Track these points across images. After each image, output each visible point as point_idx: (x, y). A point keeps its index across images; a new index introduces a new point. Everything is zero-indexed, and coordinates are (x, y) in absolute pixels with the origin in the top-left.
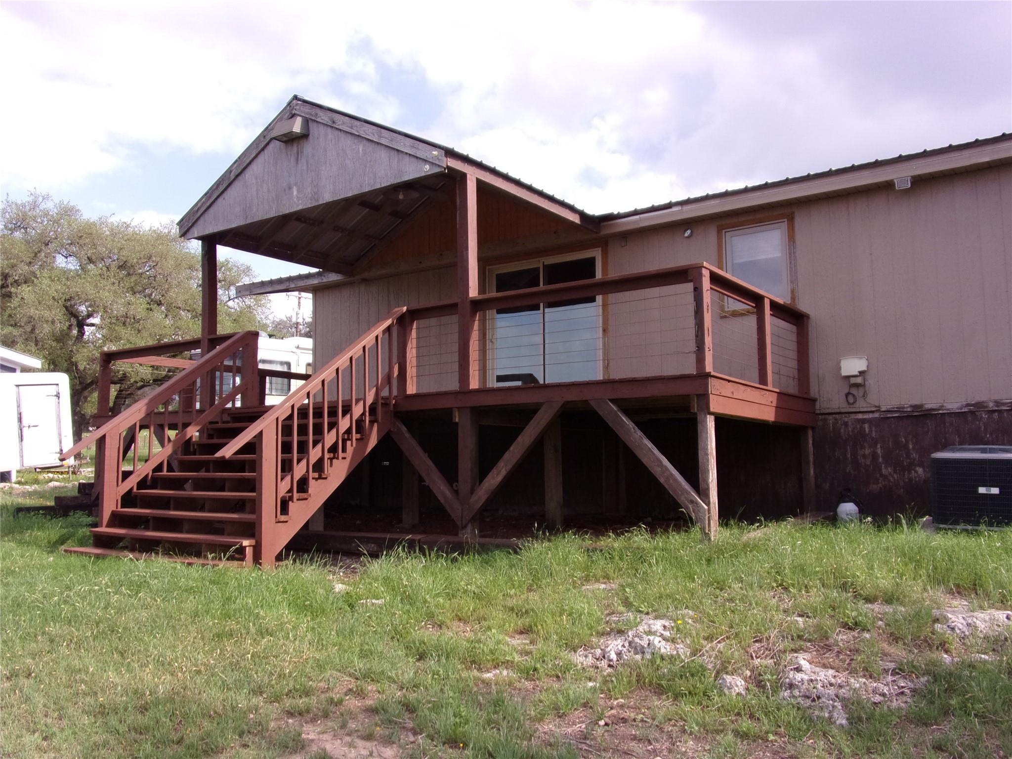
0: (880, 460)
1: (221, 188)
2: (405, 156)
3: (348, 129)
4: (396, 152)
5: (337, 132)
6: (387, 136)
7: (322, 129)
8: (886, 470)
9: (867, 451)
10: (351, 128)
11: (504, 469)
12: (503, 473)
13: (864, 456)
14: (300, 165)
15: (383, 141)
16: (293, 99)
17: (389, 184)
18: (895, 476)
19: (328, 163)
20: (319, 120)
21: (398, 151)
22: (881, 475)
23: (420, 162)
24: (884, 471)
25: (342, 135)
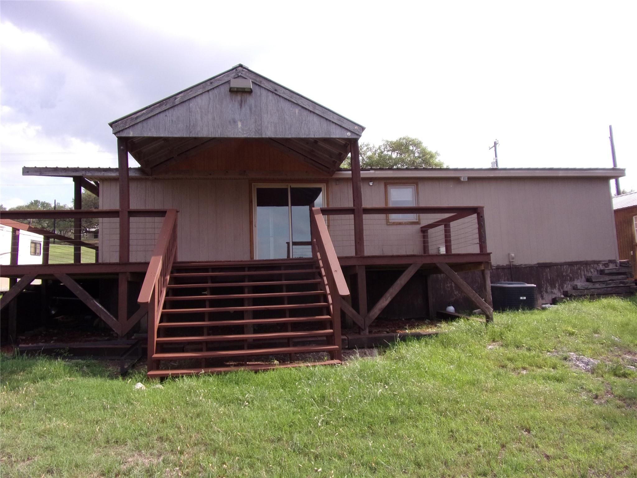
0: (454, 288)
1: (164, 107)
2: (332, 124)
3: (288, 98)
4: (325, 120)
5: (276, 97)
6: (320, 110)
7: (264, 92)
8: (456, 293)
9: (449, 285)
10: (291, 97)
11: (390, 298)
12: (389, 299)
13: (448, 287)
14: (243, 109)
15: (317, 112)
16: (239, 67)
17: (322, 137)
18: (459, 295)
19: (269, 113)
20: (262, 85)
21: (327, 119)
22: (454, 294)
23: (344, 130)
24: (455, 293)
25: (282, 100)
